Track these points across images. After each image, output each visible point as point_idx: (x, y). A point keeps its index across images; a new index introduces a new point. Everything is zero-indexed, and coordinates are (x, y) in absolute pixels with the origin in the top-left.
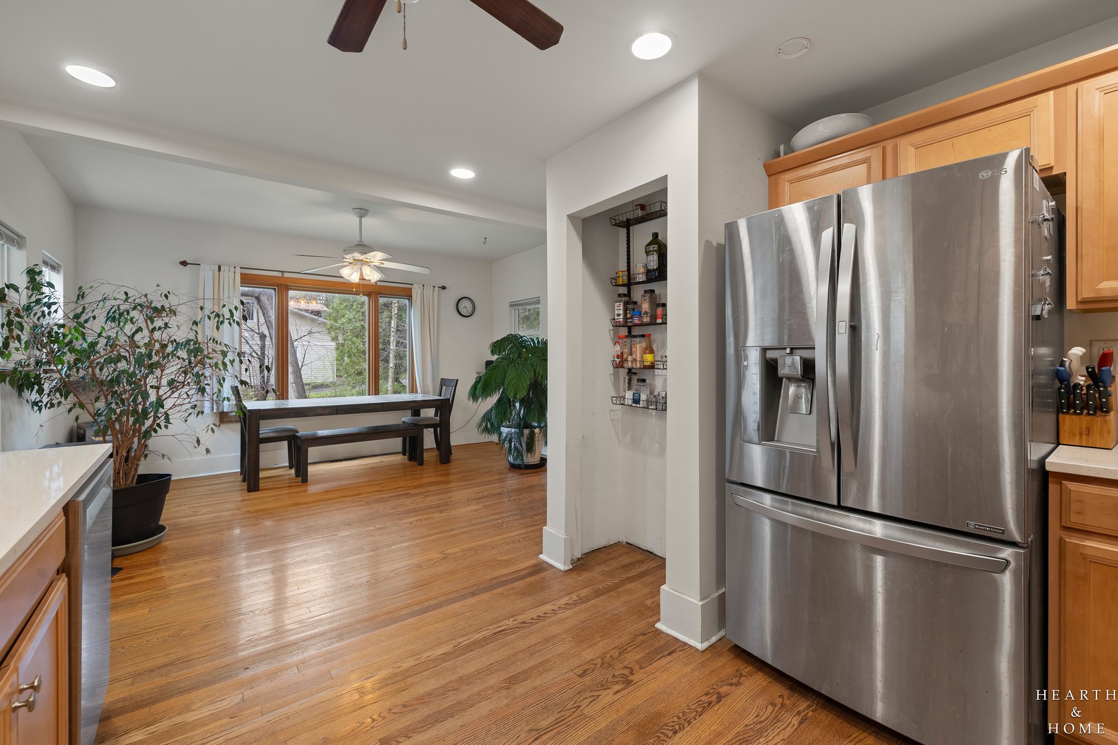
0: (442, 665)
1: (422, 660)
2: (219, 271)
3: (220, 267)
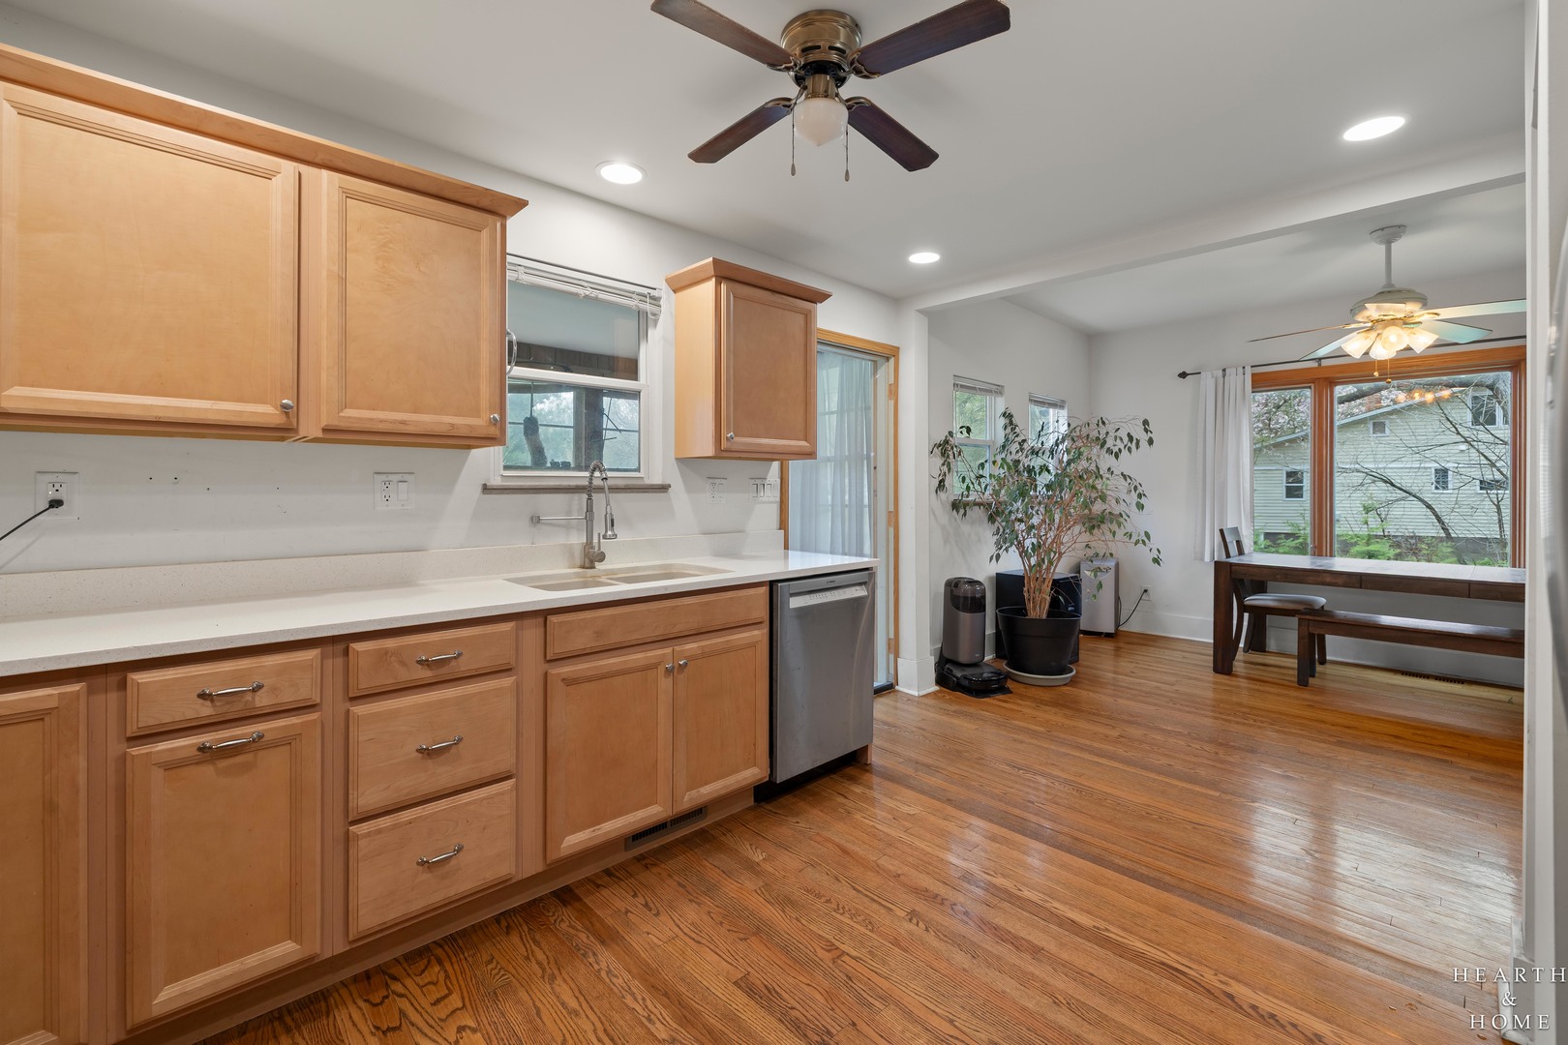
0: (1051, 925)
1: (1048, 905)
2: (1224, 376)
3: (1224, 370)
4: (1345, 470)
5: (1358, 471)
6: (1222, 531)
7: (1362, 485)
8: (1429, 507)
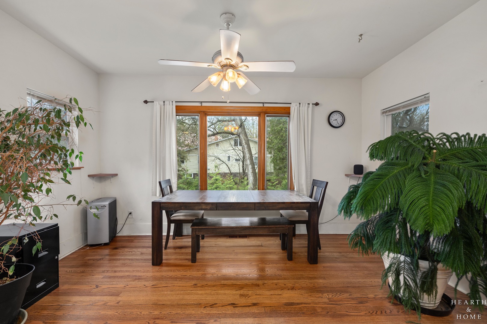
2: (164, 105)
3: (164, 102)
4: (211, 156)
5: (213, 156)
6: (160, 183)
7: (214, 160)
8: (227, 165)
